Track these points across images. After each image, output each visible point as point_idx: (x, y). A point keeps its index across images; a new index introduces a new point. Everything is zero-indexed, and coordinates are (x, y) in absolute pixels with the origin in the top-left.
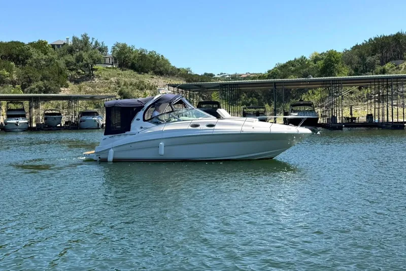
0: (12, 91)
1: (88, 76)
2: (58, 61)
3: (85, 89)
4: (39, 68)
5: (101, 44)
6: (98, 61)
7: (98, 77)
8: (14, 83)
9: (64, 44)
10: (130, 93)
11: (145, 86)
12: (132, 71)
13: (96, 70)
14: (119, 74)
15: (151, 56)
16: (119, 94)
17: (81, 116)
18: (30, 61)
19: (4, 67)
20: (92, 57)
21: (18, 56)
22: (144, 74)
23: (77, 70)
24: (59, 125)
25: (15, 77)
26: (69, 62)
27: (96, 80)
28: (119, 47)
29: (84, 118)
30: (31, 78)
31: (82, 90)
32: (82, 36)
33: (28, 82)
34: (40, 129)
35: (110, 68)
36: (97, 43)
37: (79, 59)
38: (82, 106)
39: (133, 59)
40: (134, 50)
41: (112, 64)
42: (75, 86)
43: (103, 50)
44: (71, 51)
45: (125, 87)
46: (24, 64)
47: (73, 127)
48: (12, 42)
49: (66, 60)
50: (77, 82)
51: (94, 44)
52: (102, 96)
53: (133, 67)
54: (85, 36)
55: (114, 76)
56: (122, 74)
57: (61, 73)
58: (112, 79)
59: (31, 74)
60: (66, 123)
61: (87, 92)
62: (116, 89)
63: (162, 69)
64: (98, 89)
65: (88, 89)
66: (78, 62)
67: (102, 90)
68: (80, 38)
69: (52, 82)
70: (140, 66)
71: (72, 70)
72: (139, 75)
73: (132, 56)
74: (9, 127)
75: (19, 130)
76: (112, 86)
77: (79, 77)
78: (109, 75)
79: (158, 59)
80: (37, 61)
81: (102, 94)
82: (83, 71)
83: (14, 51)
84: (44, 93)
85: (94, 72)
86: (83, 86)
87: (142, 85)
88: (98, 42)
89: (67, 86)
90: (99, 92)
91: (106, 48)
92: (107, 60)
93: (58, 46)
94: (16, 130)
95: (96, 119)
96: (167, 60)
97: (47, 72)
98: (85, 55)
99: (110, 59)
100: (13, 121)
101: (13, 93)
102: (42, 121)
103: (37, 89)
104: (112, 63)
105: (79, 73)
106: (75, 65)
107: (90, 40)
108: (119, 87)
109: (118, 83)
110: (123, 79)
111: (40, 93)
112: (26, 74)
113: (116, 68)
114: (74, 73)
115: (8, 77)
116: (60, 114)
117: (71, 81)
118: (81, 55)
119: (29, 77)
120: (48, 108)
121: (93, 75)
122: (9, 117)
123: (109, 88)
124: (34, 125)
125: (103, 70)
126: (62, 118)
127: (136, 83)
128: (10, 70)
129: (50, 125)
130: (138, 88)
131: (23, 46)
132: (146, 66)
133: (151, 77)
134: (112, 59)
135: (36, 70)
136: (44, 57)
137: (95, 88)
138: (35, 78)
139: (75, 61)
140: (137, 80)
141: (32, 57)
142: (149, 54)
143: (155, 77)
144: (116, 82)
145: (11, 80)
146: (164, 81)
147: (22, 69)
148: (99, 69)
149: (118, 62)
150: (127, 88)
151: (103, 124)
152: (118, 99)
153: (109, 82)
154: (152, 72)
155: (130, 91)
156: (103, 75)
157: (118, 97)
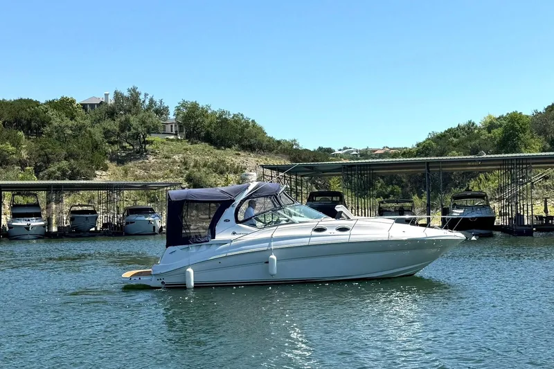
0: (20, 175)
1: (138, 152)
2: (92, 130)
3: (133, 172)
4: (62, 140)
5: (158, 103)
6: (154, 130)
7: (154, 153)
8: (23, 164)
9: (101, 103)
10: (204, 179)
11: (227, 168)
12: (207, 144)
13: (151, 143)
14: (186, 150)
15: (236, 122)
16: (186, 181)
17: (128, 215)
18: (47, 129)
19: (7, 138)
20: (144, 122)
21: (29, 122)
22: (224, 149)
23: (120, 143)
24: (93, 229)
25: (24, 154)
26: (109, 131)
27: (151, 159)
28: (186, 108)
29: (133, 217)
30: (50, 156)
31: (130, 174)
32: (129, 91)
33: (45, 163)
34: (63, 234)
35: (172, 140)
36: (152, 101)
37: (125, 126)
38: (128, 199)
39: (208, 127)
40: (209, 111)
41: (176, 134)
42: (118, 167)
43: (162, 112)
44: (112, 113)
45: (195, 170)
46: (39, 134)
47: (114, 231)
48: (21, 100)
49: (104, 129)
50: (120, 161)
51: (147, 102)
52: (161, 184)
53: (208, 139)
54: (134, 90)
55: (178, 153)
56: (190, 149)
57: (96, 148)
58: (176, 157)
59: (50, 150)
60: (105, 225)
61: (137, 178)
62: (181, 173)
63: (253, 141)
64: (153, 173)
65: (139, 172)
66: (123, 131)
67: (160, 173)
68: (126, 94)
69: (83, 161)
70: (218, 138)
71: (112, 143)
72: (217, 151)
73: (207, 122)
74: (15, 232)
75: (31, 237)
76: (175, 168)
77: (124, 154)
78: (172, 151)
79: (247, 126)
80: (60, 130)
81: (159, 181)
82: (131, 145)
83: (23, 113)
84: (70, 179)
85: (147, 146)
86: (130, 167)
87: (221, 166)
88: (155, 99)
89: (106, 169)
90: (155, 177)
91: (166, 109)
92: (168, 129)
93: (92, 106)
94: (26, 237)
95: (151, 219)
96: (261, 128)
97: (74, 147)
98: (134, 120)
99: (172, 126)
100: (23, 223)
101: (22, 179)
102: (66, 223)
103: (58, 174)
104: (176, 132)
105: (124, 148)
106: (118, 135)
107: (142, 97)
108: (186, 169)
109: (185, 164)
110: (193, 157)
111: (64, 179)
112: (43, 149)
113: (181, 140)
114: (116, 147)
115: (13, 154)
116: (94, 212)
117: (112, 160)
118: (127, 120)
119: (46, 155)
120: (75, 202)
121: (146, 151)
122: (16, 216)
123: (171, 171)
124: (54, 229)
125: (162, 143)
126: (97, 217)
127: (212, 164)
128: (17, 143)
129: (79, 229)
130: (215, 172)
131: (38, 106)
132: (228, 137)
133: (237, 154)
134: (175, 126)
135: (58, 143)
136: (70, 123)
137: (149, 170)
138: (56, 156)
139: (118, 129)
140: (214, 159)
141: (51, 123)
142: (233, 118)
143: (242, 153)
144: (181, 161)
145: (18, 159)
146: (257, 159)
147: (36, 141)
148: (155, 142)
149: (184, 131)
150: (199, 171)
151: (161, 227)
152: (184, 188)
153: (170, 160)
154: (237, 145)
155: (204, 175)
156: (161, 151)
157: (185, 185)
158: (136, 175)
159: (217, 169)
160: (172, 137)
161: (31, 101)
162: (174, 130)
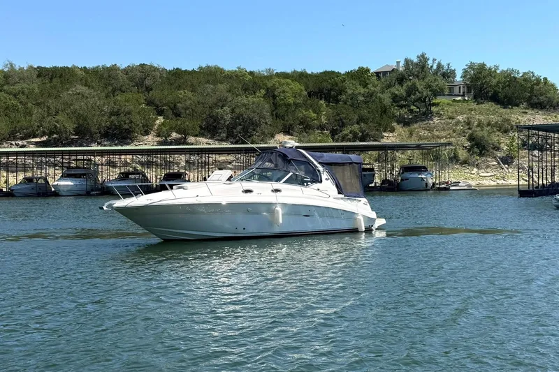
0: (319, 138)
1: (424, 114)
2: (382, 96)
3: (418, 133)
4: (355, 106)
5: (446, 67)
6: (438, 92)
7: (439, 115)
8: (322, 128)
9: (393, 70)
10: (487, 138)
11: (512, 127)
12: (493, 103)
13: (436, 105)
14: (471, 110)
15: (525, 80)
16: (468, 140)
17: (403, 173)
18: (344, 97)
19: (311, 106)
20: (430, 86)
21: (329, 91)
22: (512, 108)
23: (409, 106)
24: (373, 185)
25: (324, 120)
26: (397, 95)
27: (436, 120)
28: (473, 70)
29: (407, 175)
30: (344, 121)
31: (414, 135)
32: (418, 57)
33: (340, 127)
35: (459, 101)
36: (439, 66)
37: (411, 91)
38: (402, 158)
39: (496, 86)
40: (498, 72)
41: (463, 95)
42: (404, 129)
43: (448, 75)
44: (401, 79)
45: (478, 129)
46: (337, 101)
47: (391, 187)
48: (326, 73)
49: (393, 94)
50: (406, 123)
51: (435, 67)
52: (433, 144)
53: (495, 99)
54: (423, 56)
55: (462, 114)
56: (475, 109)
57: (385, 112)
58: (460, 118)
59: (344, 116)
60: (384, 182)
61: (420, 138)
62: (464, 132)
63: (542, 98)
64: (437, 133)
65: (424, 133)
66: (409, 96)
67: (443, 134)
68: (415, 60)
69: (371, 124)
70: (506, 97)
71: (402, 107)
72: (503, 111)
73: (494, 81)
76: (458, 128)
77: (410, 117)
78: (456, 112)
79: (538, 81)
80: (353, 97)
81: (442, 140)
82: (418, 108)
83: (325, 84)
84: (361, 141)
85: (433, 109)
86: (415, 128)
87: (506, 124)
88: (442, 63)
89: (392, 130)
90: (438, 137)
91: (453, 73)
92: (456, 90)
93: (385, 73)
95: (423, 176)
96: (553, 85)
97: (364, 112)
98: (420, 85)
99: (460, 88)
101: (320, 142)
103: (350, 136)
104: (464, 93)
105: (411, 111)
106: (406, 100)
107: (430, 62)
108: (469, 129)
109: (468, 123)
110: (477, 117)
111: (355, 141)
112: (338, 115)
113: (467, 101)
114: (403, 111)
115: (315, 119)
116: (372, 170)
117: (399, 122)
118: (414, 84)
119: (341, 119)
120: (364, 161)
121: (431, 113)
123: (454, 131)
125: (448, 104)
126: (374, 175)
127: (496, 123)
128: (317, 111)
130: (499, 131)
131: (337, 77)
132: (516, 95)
133: (523, 112)
134: (463, 87)
135: (352, 109)
136: (362, 90)
137: (433, 131)
138: (350, 120)
139: (404, 94)
140: (499, 118)
141: (346, 92)
142: (523, 76)
143: (529, 111)
144: (465, 122)
145: (318, 124)
146: (544, 117)
147: (333, 108)
148: (441, 104)
149: (473, 91)
150: (482, 130)
151: (434, 184)
152: (466, 147)
153: (454, 121)
154: (525, 104)
155: (486, 134)
156: (446, 113)
157: (467, 144)
158: (420, 136)
159: (500, 128)
160: (459, 98)
161: (333, 73)
162: (462, 91)
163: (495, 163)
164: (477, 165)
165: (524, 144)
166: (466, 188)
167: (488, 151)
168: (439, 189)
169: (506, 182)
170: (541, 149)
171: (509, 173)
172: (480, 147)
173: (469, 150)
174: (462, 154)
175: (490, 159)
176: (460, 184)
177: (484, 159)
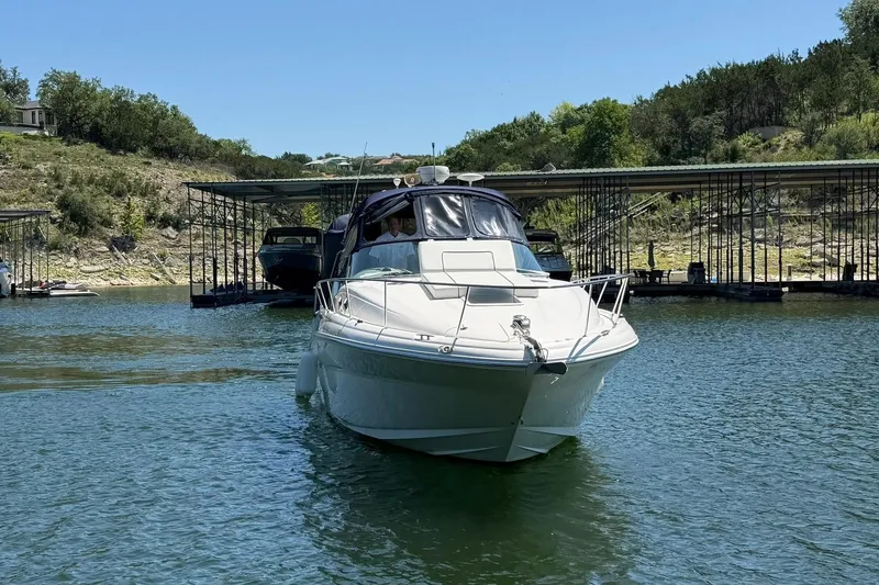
5: (10, 74)
10: (90, 204)
11: (129, 186)
12: (94, 145)
14: (59, 154)
15: (144, 108)
16: (58, 207)
22: (125, 155)
28: (58, 83)
35: (34, 137)
39: (97, 115)
40: (98, 89)
41: (41, 128)
43: (15, 89)
45: (74, 189)
52: (18, 211)
53: (97, 136)
55: (44, 160)
56: (65, 154)
58: (41, 167)
62: (50, 193)
63: (172, 141)
67: (13, 194)
70: (114, 135)
72: (111, 158)
73: (94, 107)
76: (39, 185)
78: (33, 155)
79: (164, 114)
81: (12, 207)
87: (119, 183)
88: (3, 67)
90: (5, 200)
91: (24, 84)
92: (27, 117)
96: (186, 120)
99: (33, 114)
104: (41, 123)
108: (59, 187)
109: (57, 178)
110: (70, 168)
113: (50, 138)
123: (33, 190)
125: (17, 142)
127: (104, 179)
130: (109, 192)
132: (130, 134)
133: (146, 163)
134: (40, 113)
140: (107, 171)
142: (139, 101)
143: (154, 162)
144: (50, 174)
146: (178, 172)
148: (4, 140)
149: (56, 122)
150: (81, 191)
151: (13, 286)
152: (55, 219)
153: (31, 172)
154: (146, 148)
155: (89, 198)
156: (15, 156)
157: (57, 214)
159: (111, 187)
160: (34, 132)
162: (37, 121)
163: (106, 249)
164: (75, 251)
165: (150, 217)
166: (77, 292)
167: (92, 227)
168: (31, 295)
169: (125, 282)
170: (177, 226)
171: (129, 265)
172: (79, 220)
173: (61, 226)
174: (51, 232)
175: (96, 242)
176: (67, 286)
177: (86, 240)
